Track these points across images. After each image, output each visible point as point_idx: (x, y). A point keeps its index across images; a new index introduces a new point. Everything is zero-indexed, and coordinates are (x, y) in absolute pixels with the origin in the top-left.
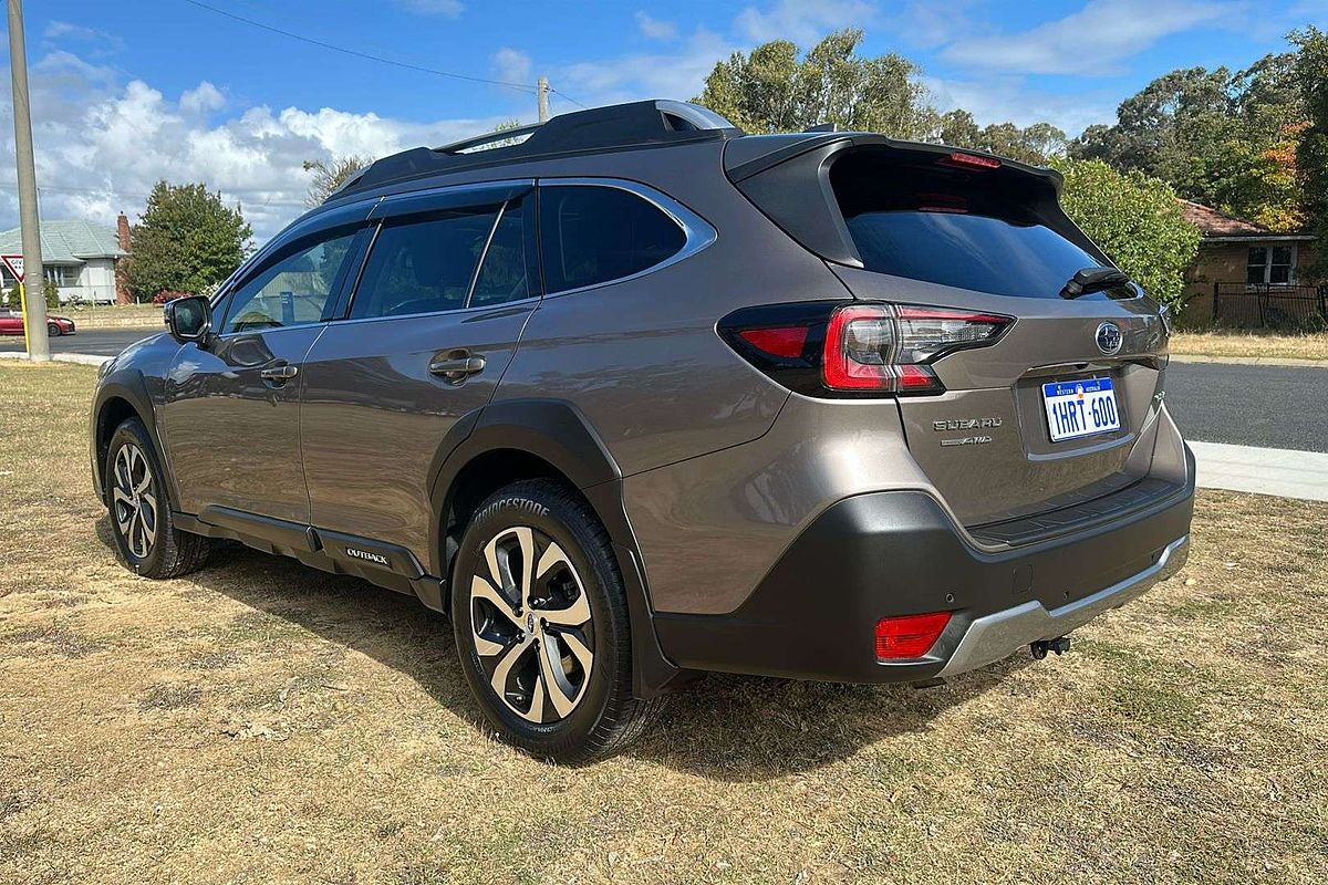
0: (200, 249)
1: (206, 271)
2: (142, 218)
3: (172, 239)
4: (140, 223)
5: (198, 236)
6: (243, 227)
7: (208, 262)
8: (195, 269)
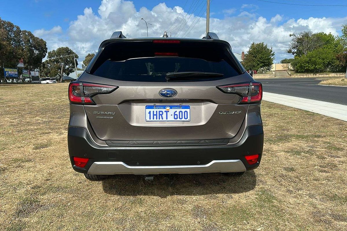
0: (260, 59)
1: (261, 65)
2: (248, 52)
3: (253, 57)
4: (247, 53)
5: (260, 56)
6: (272, 53)
7: (262, 62)
8: (258, 64)
